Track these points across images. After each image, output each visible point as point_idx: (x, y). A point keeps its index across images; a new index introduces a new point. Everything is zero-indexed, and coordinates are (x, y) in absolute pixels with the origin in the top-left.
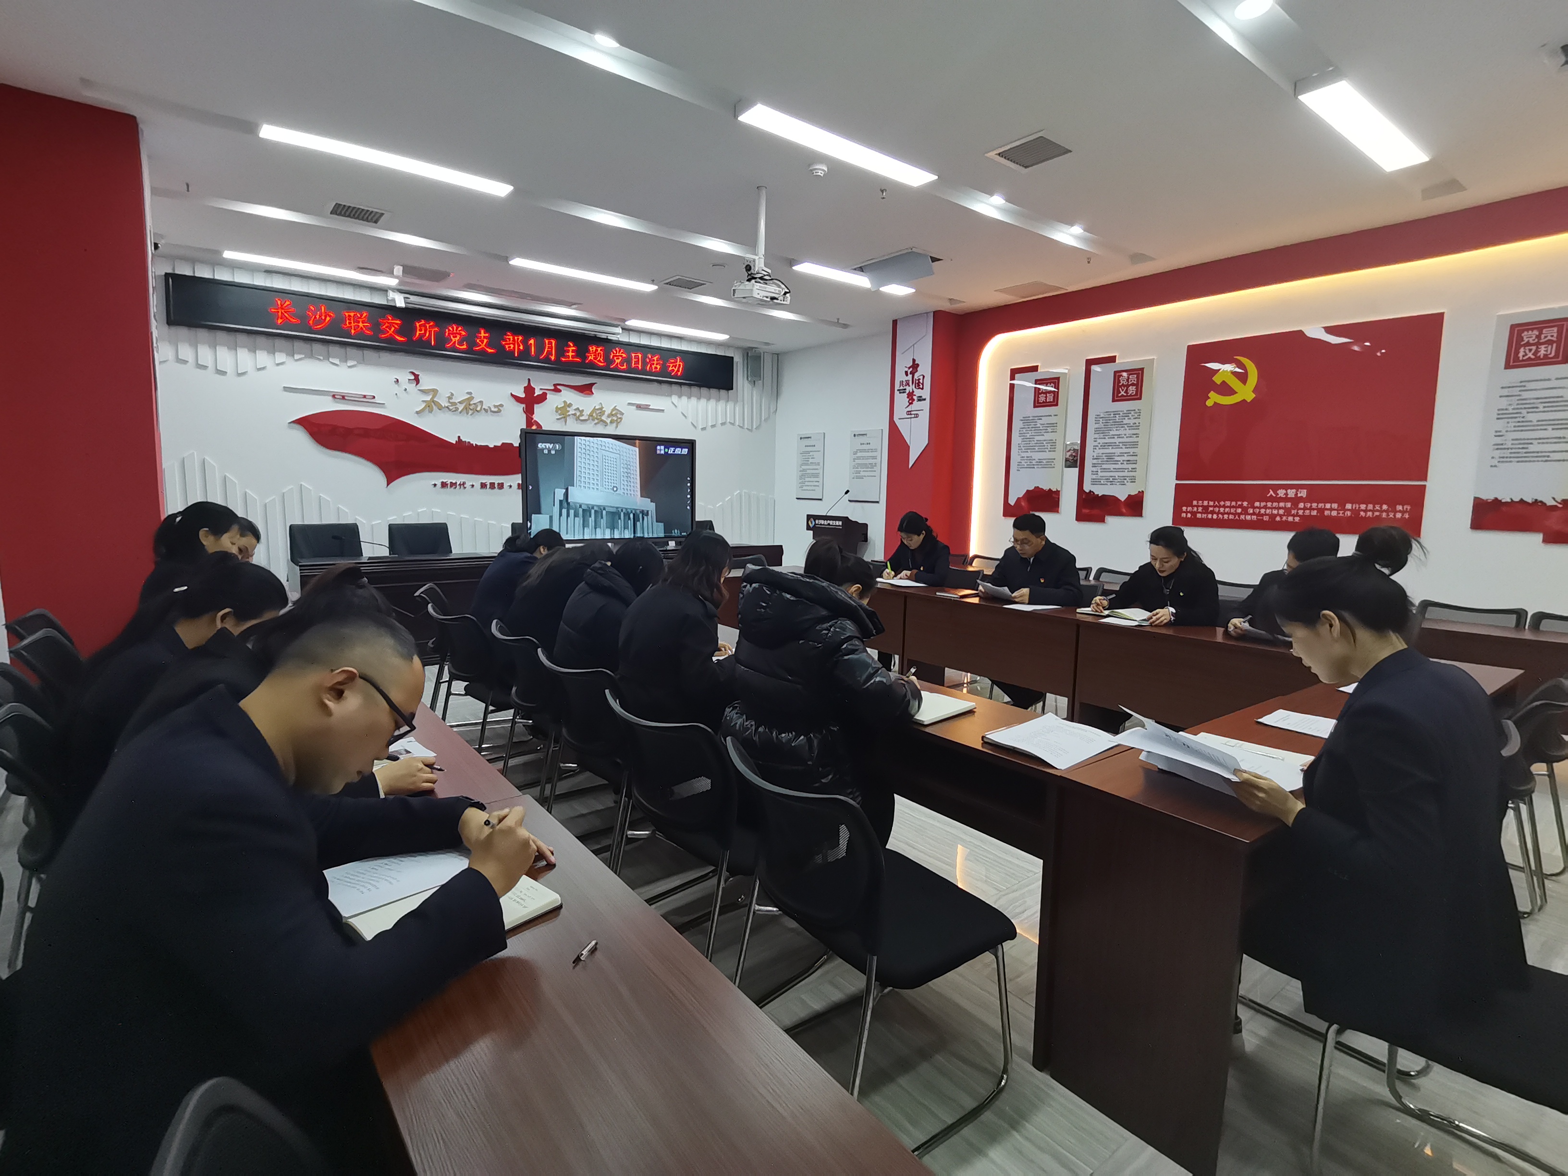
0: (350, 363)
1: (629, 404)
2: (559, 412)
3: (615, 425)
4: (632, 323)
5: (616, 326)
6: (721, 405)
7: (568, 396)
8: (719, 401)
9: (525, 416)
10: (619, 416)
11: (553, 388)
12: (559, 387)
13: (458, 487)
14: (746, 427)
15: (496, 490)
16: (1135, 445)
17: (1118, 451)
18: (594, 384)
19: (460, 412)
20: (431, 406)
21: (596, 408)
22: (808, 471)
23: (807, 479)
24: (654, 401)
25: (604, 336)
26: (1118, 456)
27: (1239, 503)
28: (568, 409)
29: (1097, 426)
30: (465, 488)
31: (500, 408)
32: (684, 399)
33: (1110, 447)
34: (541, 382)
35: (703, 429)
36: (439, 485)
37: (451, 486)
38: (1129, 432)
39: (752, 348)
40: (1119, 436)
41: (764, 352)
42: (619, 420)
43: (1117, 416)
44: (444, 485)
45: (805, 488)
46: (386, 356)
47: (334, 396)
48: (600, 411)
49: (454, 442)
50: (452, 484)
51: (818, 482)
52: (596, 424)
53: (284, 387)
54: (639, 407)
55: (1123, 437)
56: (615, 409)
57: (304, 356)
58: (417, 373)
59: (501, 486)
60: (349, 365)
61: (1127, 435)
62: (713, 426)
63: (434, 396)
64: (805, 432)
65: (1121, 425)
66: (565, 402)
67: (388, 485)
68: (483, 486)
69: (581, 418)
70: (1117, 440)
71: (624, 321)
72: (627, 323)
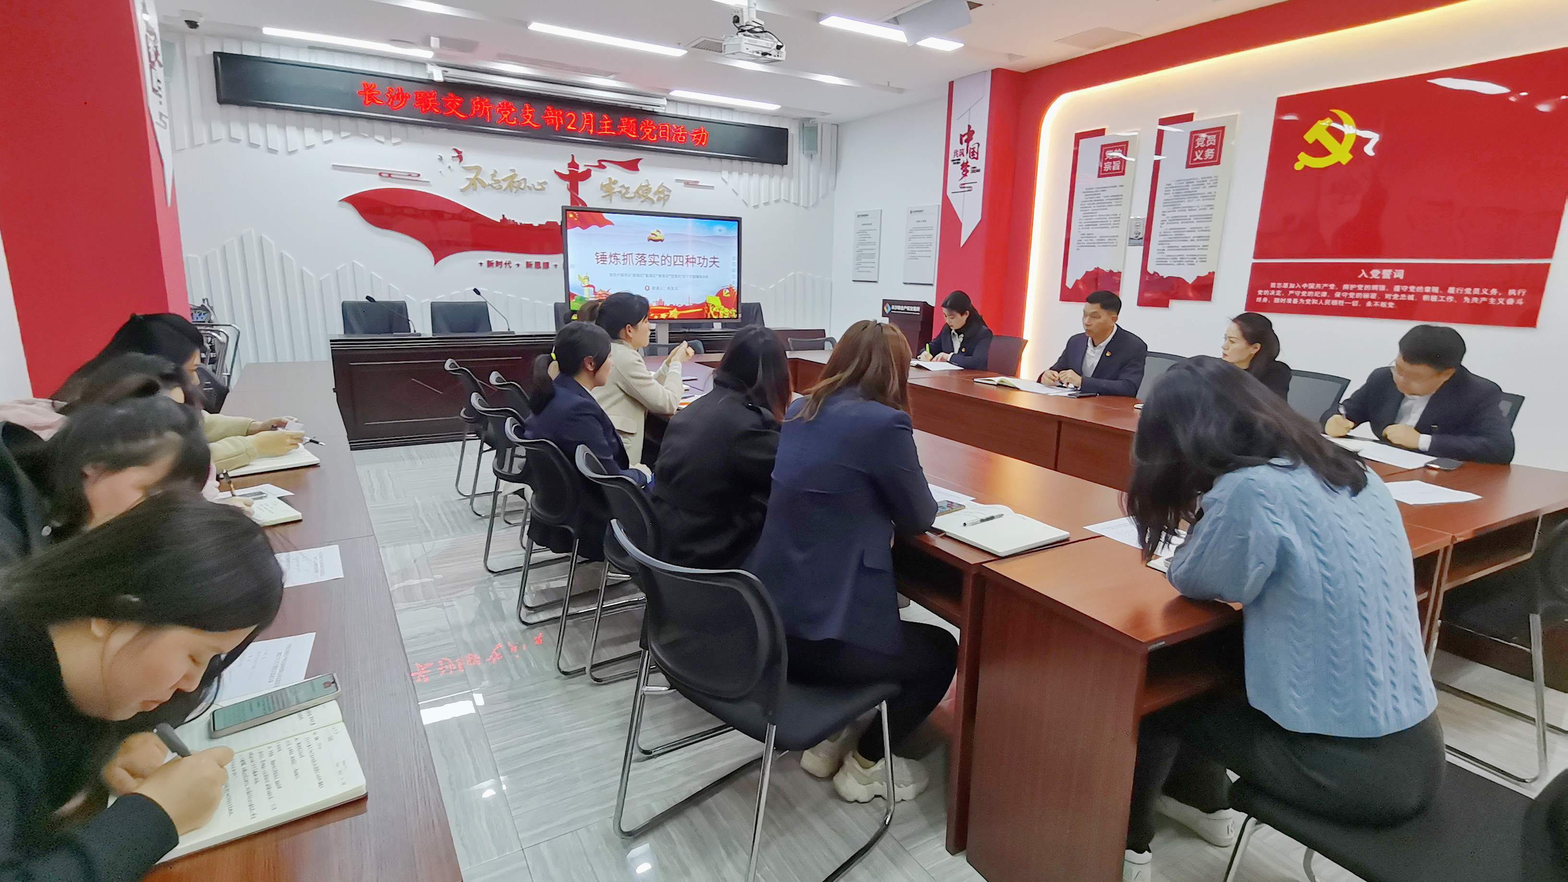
0: (394, 140)
1: (677, 181)
2: (604, 189)
3: (662, 202)
4: (676, 94)
5: (661, 97)
6: (775, 181)
7: (614, 173)
8: (773, 176)
9: (569, 193)
10: (666, 193)
11: (597, 164)
12: (603, 163)
13: (504, 266)
14: (802, 205)
15: (541, 270)
16: (1209, 218)
17: (1188, 226)
18: (639, 160)
19: (505, 190)
20: (475, 184)
21: (643, 185)
22: (865, 252)
23: (863, 260)
24: (703, 178)
25: (650, 108)
26: (1189, 231)
27: (1326, 285)
28: (613, 186)
29: (1167, 197)
30: (511, 267)
31: (544, 186)
32: (735, 175)
33: (1180, 221)
34: (586, 157)
35: (756, 207)
36: (485, 264)
37: (497, 266)
38: (1202, 203)
39: (809, 119)
40: (1191, 209)
41: (822, 123)
42: (666, 198)
43: (1190, 184)
44: (490, 264)
45: (861, 269)
46: (429, 132)
47: (380, 174)
48: (646, 188)
49: (499, 221)
50: (498, 263)
51: (874, 263)
52: (642, 202)
53: (333, 165)
54: (687, 183)
55: (1196, 210)
56: (662, 186)
57: (349, 134)
58: (460, 150)
59: (546, 265)
60: (393, 142)
61: (1200, 207)
62: (766, 204)
63: (477, 175)
64: (863, 210)
65: (1192, 195)
66: (610, 179)
67: (435, 263)
68: (529, 265)
69: (627, 196)
70: (1188, 213)
71: (668, 91)
72: (671, 94)
